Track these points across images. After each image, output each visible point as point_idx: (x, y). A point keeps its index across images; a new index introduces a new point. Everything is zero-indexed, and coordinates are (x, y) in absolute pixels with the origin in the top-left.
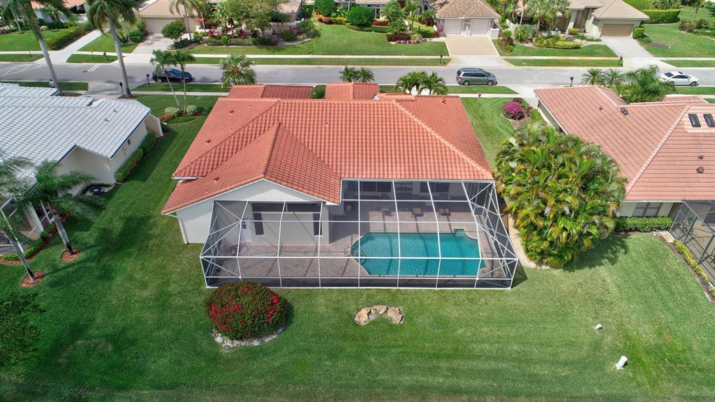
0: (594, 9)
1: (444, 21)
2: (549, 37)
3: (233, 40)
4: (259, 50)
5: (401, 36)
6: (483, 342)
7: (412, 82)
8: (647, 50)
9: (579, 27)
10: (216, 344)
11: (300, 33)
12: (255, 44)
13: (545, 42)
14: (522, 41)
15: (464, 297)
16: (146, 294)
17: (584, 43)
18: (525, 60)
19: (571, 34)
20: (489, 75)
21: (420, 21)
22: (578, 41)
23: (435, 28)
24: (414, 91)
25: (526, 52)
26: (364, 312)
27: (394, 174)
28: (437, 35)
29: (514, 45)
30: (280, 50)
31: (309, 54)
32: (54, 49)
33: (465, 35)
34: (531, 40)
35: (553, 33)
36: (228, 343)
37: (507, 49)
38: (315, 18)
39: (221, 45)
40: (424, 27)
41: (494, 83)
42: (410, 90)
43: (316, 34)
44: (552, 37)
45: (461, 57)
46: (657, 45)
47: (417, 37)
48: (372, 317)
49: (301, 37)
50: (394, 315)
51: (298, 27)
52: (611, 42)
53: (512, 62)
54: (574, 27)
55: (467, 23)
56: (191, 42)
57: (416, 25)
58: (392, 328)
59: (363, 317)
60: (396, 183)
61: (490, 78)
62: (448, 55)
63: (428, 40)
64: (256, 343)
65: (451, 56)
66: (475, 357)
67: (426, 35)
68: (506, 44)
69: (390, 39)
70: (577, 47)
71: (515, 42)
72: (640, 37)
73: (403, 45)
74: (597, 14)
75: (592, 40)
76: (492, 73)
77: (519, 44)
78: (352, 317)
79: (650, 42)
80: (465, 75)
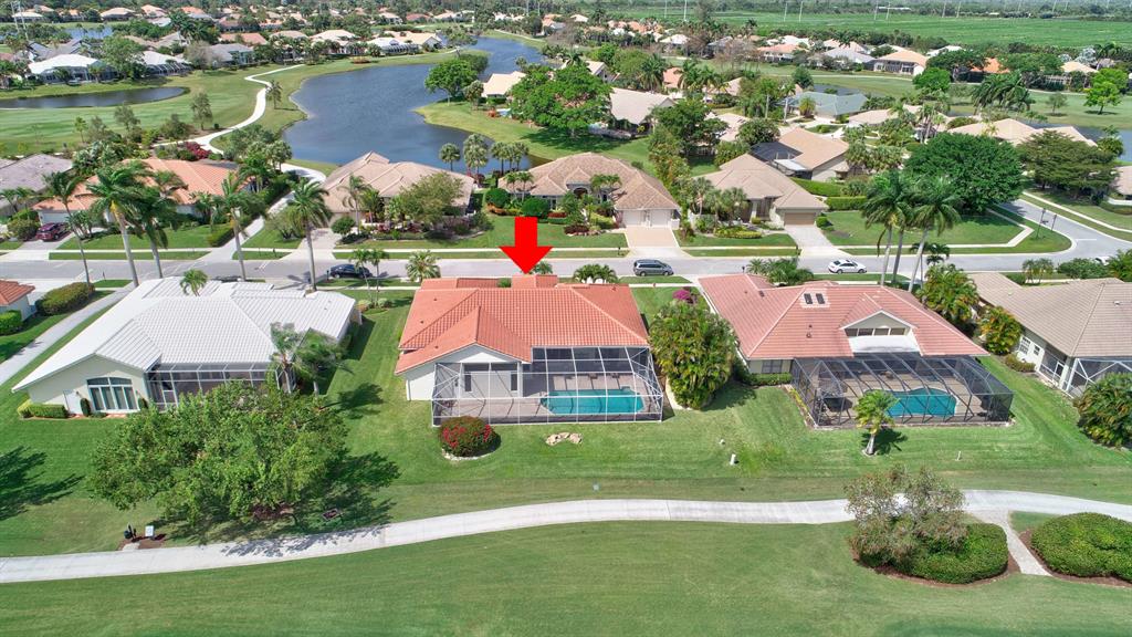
0: (775, 198)
1: (622, 212)
2: (730, 227)
3: (404, 235)
4: (431, 244)
5: (579, 228)
6: (638, 452)
7: (587, 273)
8: (829, 238)
9: (764, 216)
10: (447, 460)
11: (472, 226)
12: (426, 238)
13: (726, 232)
14: (703, 231)
15: (626, 427)
16: (386, 432)
17: (767, 232)
18: (704, 251)
19: (755, 223)
20: (665, 265)
21: (598, 211)
22: (760, 231)
23: (614, 219)
24: (590, 280)
25: (706, 242)
26: (553, 438)
27: (572, 343)
28: (616, 226)
29: (694, 236)
30: (453, 244)
31: (484, 247)
32: (215, 246)
33: (645, 225)
34: (711, 230)
35: (735, 223)
36: (455, 458)
37: (686, 240)
38: (486, 209)
39: (391, 239)
40: (603, 219)
41: (670, 273)
42: (585, 279)
43: (489, 227)
44: (734, 227)
45: (640, 249)
46: (839, 233)
47: (595, 229)
48: (559, 441)
49: (474, 230)
50: (575, 438)
51: (471, 220)
52: (794, 231)
53: (690, 252)
54: (758, 215)
55: (646, 214)
56: (359, 237)
57: (595, 216)
58: (572, 445)
59: (552, 440)
60: (575, 350)
61: (666, 269)
62: (627, 246)
63: (608, 231)
64: (475, 458)
65: (630, 247)
66: (632, 461)
67: (604, 226)
68: (687, 234)
69: (568, 231)
70: (758, 237)
71: (696, 233)
72: (825, 225)
73: (581, 237)
74: (777, 204)
75: (775, 229)
76: (669, 264)
77: (701, 234)
78: (544, 441)
79: (833, 230)
80: (641, 266)
